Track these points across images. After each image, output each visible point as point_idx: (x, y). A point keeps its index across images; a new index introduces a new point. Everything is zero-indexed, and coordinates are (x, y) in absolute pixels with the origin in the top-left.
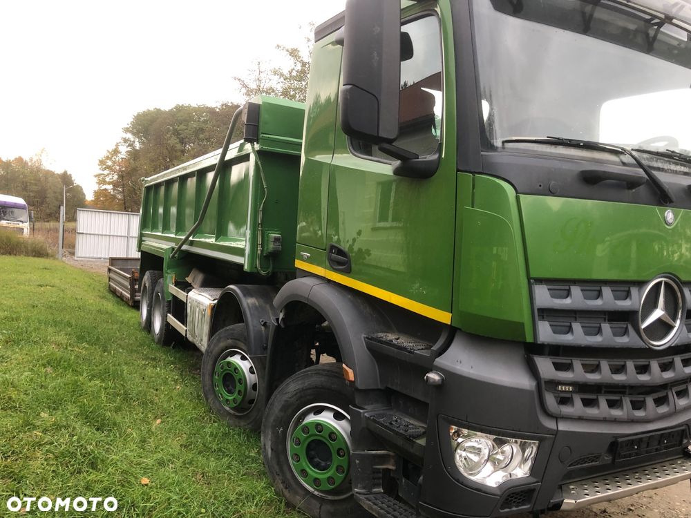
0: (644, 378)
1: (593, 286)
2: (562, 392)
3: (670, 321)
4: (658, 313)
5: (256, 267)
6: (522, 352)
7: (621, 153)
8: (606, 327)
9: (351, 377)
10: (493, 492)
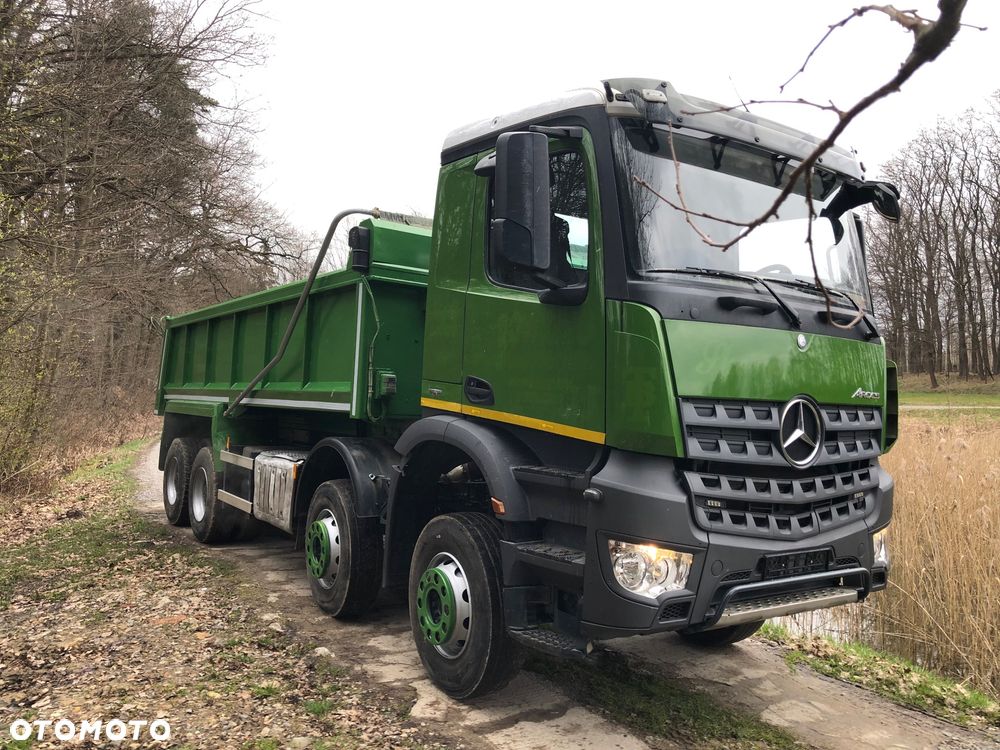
0: (788, 497)
1: (736, 405)
2: (711, 507)
3: (810, 442)
4: (798, 433)
5: (366, 413)
6: (672, 468)
7: (755, 282)
8: (750, 446)
9: (502, 510)
10: (651, 602)
